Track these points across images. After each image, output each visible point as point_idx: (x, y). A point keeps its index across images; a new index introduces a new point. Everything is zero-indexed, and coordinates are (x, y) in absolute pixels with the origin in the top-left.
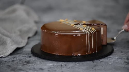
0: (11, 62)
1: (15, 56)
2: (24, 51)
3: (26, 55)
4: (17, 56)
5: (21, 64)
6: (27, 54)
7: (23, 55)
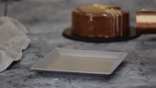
0: (10, 77)
1: (12, 71)
2: (22, 65)
3: (25, 70)
4: (16, 71)
5: (22, 79)
6: (25, 68)
7: (22, 69)
